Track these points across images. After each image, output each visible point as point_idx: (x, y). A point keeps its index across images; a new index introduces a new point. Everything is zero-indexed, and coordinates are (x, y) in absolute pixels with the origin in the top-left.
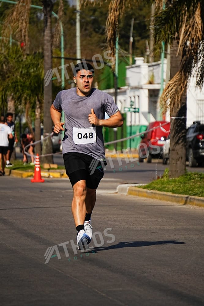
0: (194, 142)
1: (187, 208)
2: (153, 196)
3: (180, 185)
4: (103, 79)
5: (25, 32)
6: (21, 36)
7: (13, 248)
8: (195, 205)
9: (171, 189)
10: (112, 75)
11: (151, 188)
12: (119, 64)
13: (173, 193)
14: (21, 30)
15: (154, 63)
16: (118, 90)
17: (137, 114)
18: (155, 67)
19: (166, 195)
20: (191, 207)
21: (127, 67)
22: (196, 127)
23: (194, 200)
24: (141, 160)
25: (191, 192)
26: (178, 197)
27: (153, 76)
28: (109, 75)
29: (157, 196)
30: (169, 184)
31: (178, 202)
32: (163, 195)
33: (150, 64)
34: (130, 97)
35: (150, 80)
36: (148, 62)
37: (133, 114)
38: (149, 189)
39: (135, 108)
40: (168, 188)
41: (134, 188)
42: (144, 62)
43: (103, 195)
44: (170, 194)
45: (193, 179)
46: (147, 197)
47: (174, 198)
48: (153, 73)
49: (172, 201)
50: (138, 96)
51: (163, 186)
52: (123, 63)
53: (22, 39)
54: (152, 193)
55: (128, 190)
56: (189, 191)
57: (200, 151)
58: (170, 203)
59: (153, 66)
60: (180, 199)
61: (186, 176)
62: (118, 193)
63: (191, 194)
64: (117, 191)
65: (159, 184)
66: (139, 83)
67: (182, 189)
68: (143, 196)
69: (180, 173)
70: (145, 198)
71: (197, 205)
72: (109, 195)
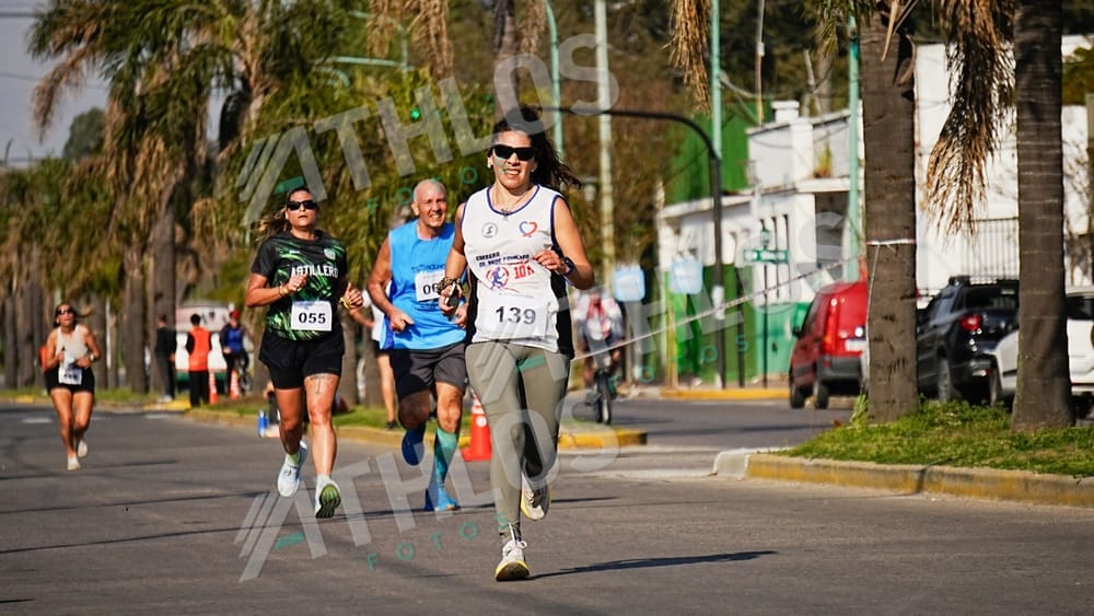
0: (953, 339)
1: (922, 501)
2: (822, 474)
3: (901, 441)
4: (681, 171)
5: (440, 23)
6: (428, 37)
7: (393, 593)
8: (945, 492)
9: (873, 452)
10: (704, 157)
11: (815, 454)
12: (723, 126)
13: (880, 462)
14: (427, 19)
15: (829, 117)
16: (726, 201)
17: (783, 267)
18: (832, 128)
19: (860, 469)
20: (932, 498)
21: (750, 131)
22: (959, 293)
23: (940, 476)
24: (797, 403)
25: (931, 456)
26: (893, 472)
27: (828, 153)
28: (695, 160)
29: (832, 474)
30: (866, 440)
31: (894, 486)
32: (851, 469)
33: (817, 120)
34: (762, 221)
35: (819, 166)
36: (813, 113)
37: (772, 268)
38: (810, 456)
39: (776, 251)
40: (866, 450)
41: (765, 458)
42: (800, 114)
43: (674, 480)
44: (872, 465)
45: (942, 423)
46: (803, 479)
47: (881, 477)
48: (827, 145)
49: (877, 486)
50: (786, 217)
51: (849, 445)
52: (737, 121)
53: (430, 45)
54: (817, 466)
55: (746, 465)
56: (927, 454)
57: (973, 364)
58: (870, 491)
59: (827, 123)
60: (900, 478)
61: (919, 415)
62: (719, 475)
63: (930, 462)
64: (715, 469)
65: (838, 442)
66: (786, 176)
67: (906, 451)
68: (791, 478)
69: (901, 407)
70: (798, 484)
71: (951, 491)
72: (693, 480)
